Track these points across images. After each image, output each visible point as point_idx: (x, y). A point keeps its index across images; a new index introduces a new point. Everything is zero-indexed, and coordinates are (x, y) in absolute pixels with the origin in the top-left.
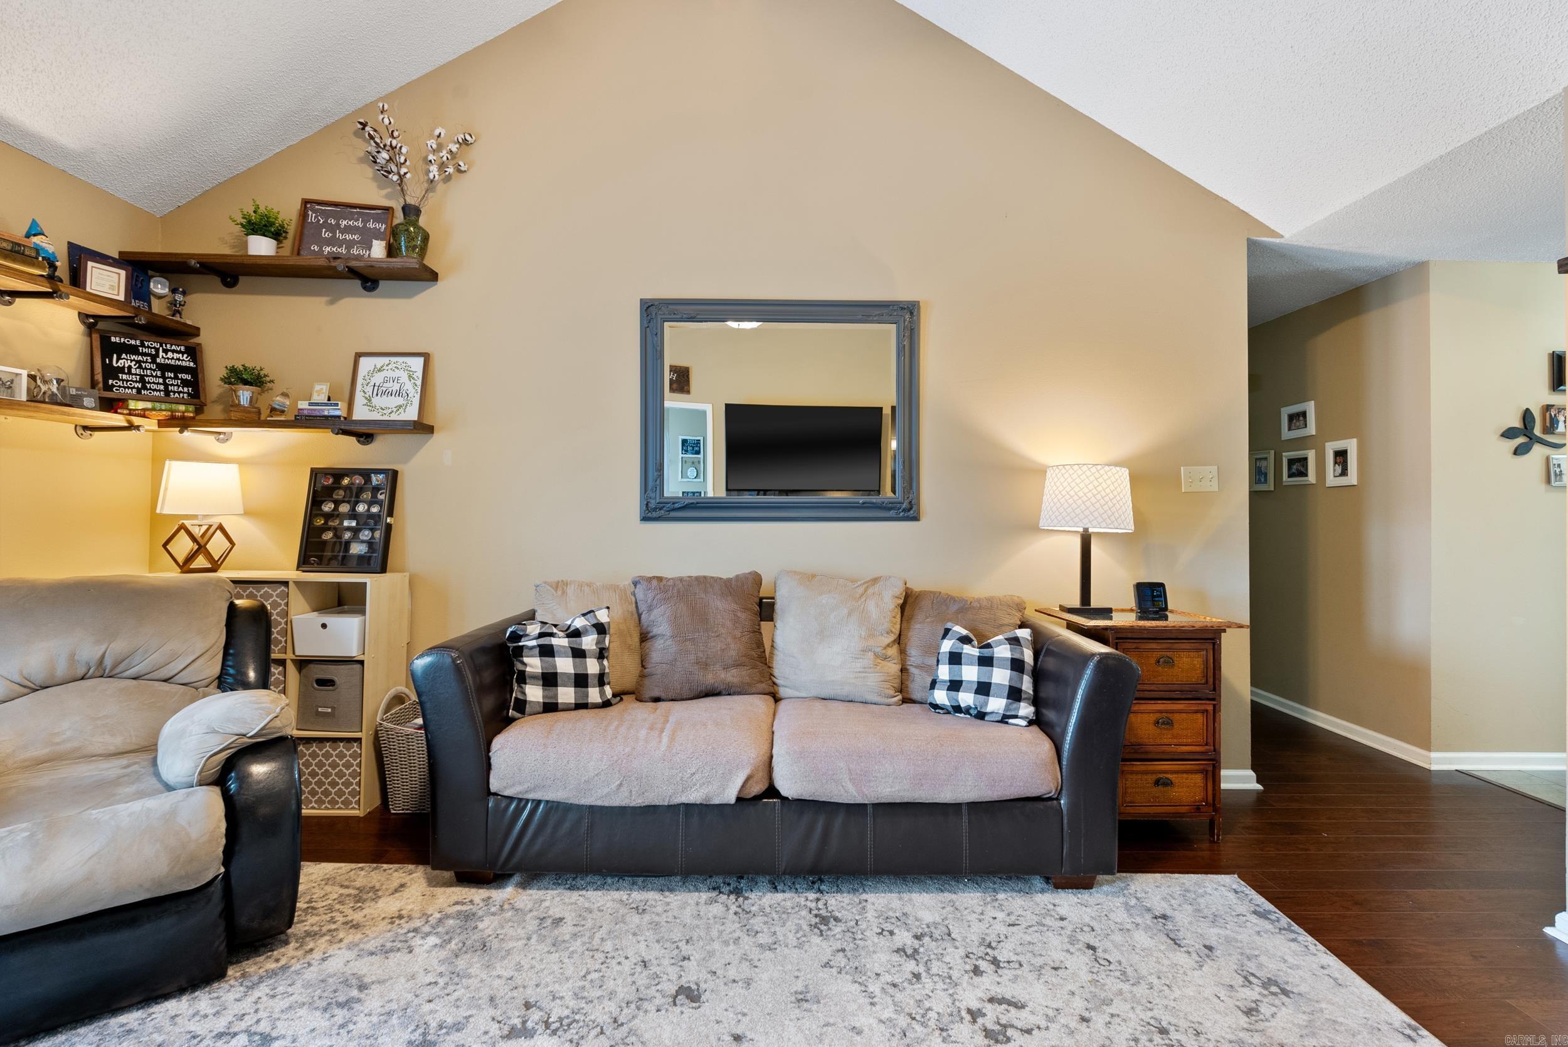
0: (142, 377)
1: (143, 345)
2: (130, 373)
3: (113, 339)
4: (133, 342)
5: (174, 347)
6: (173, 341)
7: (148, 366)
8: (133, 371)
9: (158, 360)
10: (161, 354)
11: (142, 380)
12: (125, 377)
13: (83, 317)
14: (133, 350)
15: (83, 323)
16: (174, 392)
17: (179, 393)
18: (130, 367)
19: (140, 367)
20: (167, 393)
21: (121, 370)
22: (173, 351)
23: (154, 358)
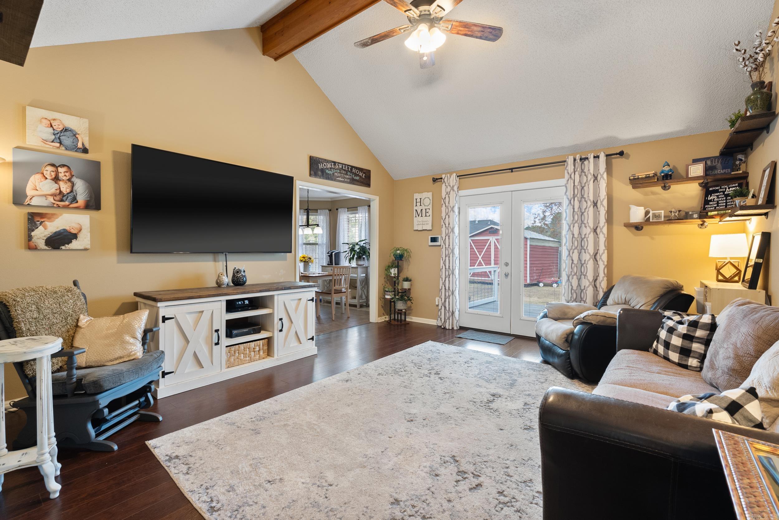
0: (718, 201)
1: (721, 188)
2: (714, 201)
3: (710, 189)
4: (717, 188)
5: (733, 185)
6: (733, 183)
7: (721, 196)
8: (715, 200)
9: (725, 193)
10: (727, 189)
11: (718, 203)
12: (711, 203)
13: (700, 185)
14: (717, 191)
15: (701, 186)
16: (729, 205)
17: (731, 205)
18: (714, 199)
19: (718, 198)
20: (726, 206)
21: (711, 201)
22: (732, 187)
23: (724, 192)
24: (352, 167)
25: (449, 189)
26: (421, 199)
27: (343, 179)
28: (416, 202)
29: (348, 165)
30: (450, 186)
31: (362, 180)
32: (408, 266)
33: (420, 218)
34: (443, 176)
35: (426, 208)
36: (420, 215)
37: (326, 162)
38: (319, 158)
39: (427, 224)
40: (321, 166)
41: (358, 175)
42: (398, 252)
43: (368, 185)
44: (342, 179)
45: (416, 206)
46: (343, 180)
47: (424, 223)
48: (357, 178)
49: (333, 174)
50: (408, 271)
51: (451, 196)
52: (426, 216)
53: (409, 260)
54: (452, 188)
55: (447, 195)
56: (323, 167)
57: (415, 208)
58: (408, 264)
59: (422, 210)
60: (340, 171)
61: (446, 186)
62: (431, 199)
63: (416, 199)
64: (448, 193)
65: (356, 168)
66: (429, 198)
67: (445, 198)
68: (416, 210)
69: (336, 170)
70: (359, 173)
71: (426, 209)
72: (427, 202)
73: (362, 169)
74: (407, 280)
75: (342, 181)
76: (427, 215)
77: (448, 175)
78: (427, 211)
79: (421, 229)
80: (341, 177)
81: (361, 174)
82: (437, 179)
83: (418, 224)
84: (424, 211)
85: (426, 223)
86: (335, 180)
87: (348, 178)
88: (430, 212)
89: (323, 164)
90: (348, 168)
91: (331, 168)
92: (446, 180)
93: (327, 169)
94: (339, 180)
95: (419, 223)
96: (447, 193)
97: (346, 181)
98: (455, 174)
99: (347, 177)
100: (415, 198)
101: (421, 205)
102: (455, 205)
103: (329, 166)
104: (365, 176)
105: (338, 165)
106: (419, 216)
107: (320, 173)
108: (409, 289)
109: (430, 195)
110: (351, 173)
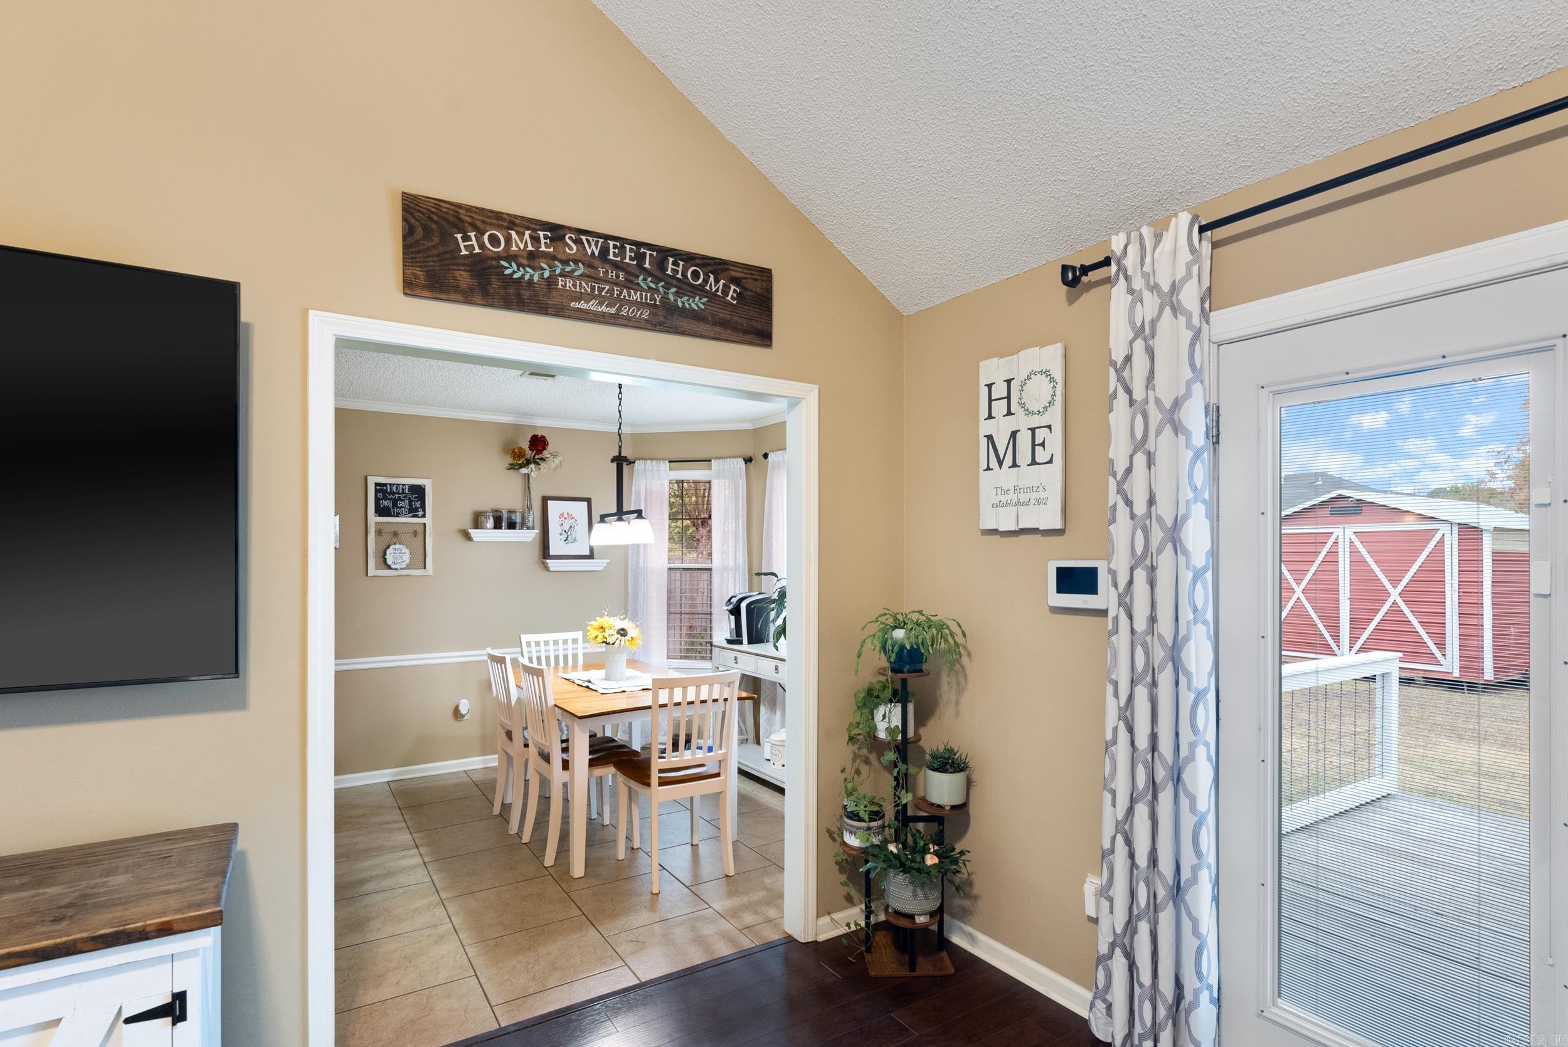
24: (664, 253)
25: (1150, 303)
26: (1009, 382)
27: (609, 305)
28: (990, 401)
29: (639, 244)
30: (1154, 288)
31: (724, 314)
32: (960, 692)
33: (1005, 477)
34: (1117, 244)
35: (1035, 421)
36: (1008, 461)
37: (499, 227)
38: (459, 206)
39: (1039, 502)
40: (467, 245)
41: (700, 290)
42: (899, 634)
43: (762, 336)
44: (603, 309)
45: (990, 417)
46: (613, 311)
47: (1024, 498)
48: (697, 303)
49: (551, 282)
50: (957, 714)
51: (1160, 344)
52: (1034, 462)
53: (963, 667)
54: (1171, 300)
55: (1139, 345)
56: (482, 246)
57: (986, 428)
58: (958, 683)
59: (1014, 434)
60: (588, 271)
61: (1131, 291)
62: (1058, 376)
63: (990, 386)
64: (1144, 332)
65: (690, 258)
66: (1046, 373)
67: (1128, 359)
68: (990, 438)
69: (565, 263)
70: (706, 281)
71: (1033, 430)
72: (1039, 392)
73: (724, 263)
74: (948, 763)
75: (603, 314)
76: (1042, 455)
77: (1146, 231)
78: (1041, 435)
79: (1013, 527)
80: (595, 297)
81: (712, 285)
82: (1085, 270)
83: (999, 505)
84: (1024, 440)
85: (1034, 496)
86: (561, 311)
87: (640, 305)
88: (1054, 443)
89: (480, 233)
90: (640, 257)
91: (532, 256)
92: (1130, 262)
93: (510, 257)
94: (587, 312)
95: (1004, 498)
96: (1139, 332)
97: (628, 318)
98: (1185, 218)
99: (635, 296)
100: (984, 381)
101: (1009, 413)
102: (1188, 395)
103: (520, 243)
104: (740, 296)
105: (578, 242)
106: (1000, 463)
107: (463, 277)
108: (961, 808)
109: (1050, 357)
110: (657, 280)
